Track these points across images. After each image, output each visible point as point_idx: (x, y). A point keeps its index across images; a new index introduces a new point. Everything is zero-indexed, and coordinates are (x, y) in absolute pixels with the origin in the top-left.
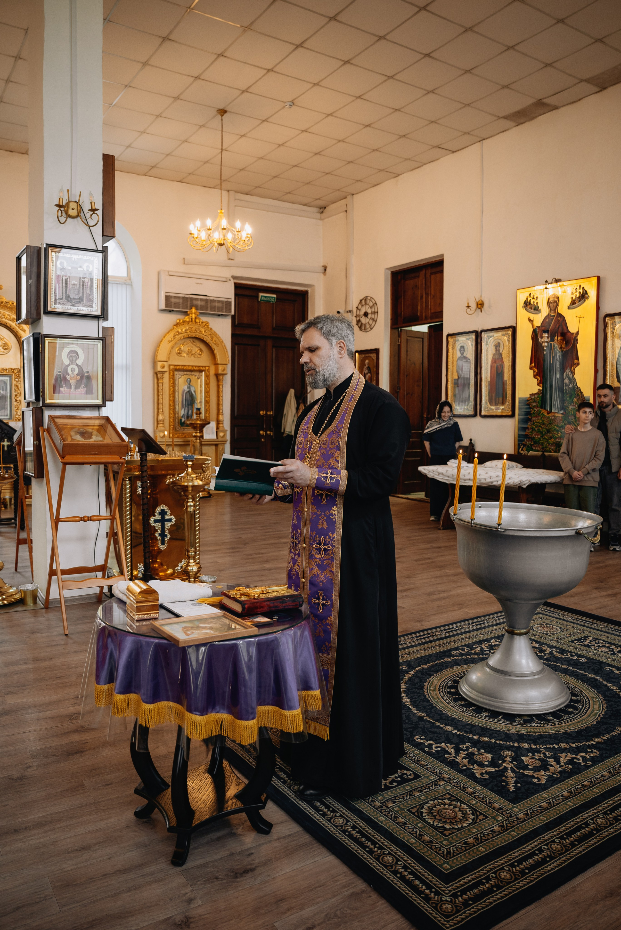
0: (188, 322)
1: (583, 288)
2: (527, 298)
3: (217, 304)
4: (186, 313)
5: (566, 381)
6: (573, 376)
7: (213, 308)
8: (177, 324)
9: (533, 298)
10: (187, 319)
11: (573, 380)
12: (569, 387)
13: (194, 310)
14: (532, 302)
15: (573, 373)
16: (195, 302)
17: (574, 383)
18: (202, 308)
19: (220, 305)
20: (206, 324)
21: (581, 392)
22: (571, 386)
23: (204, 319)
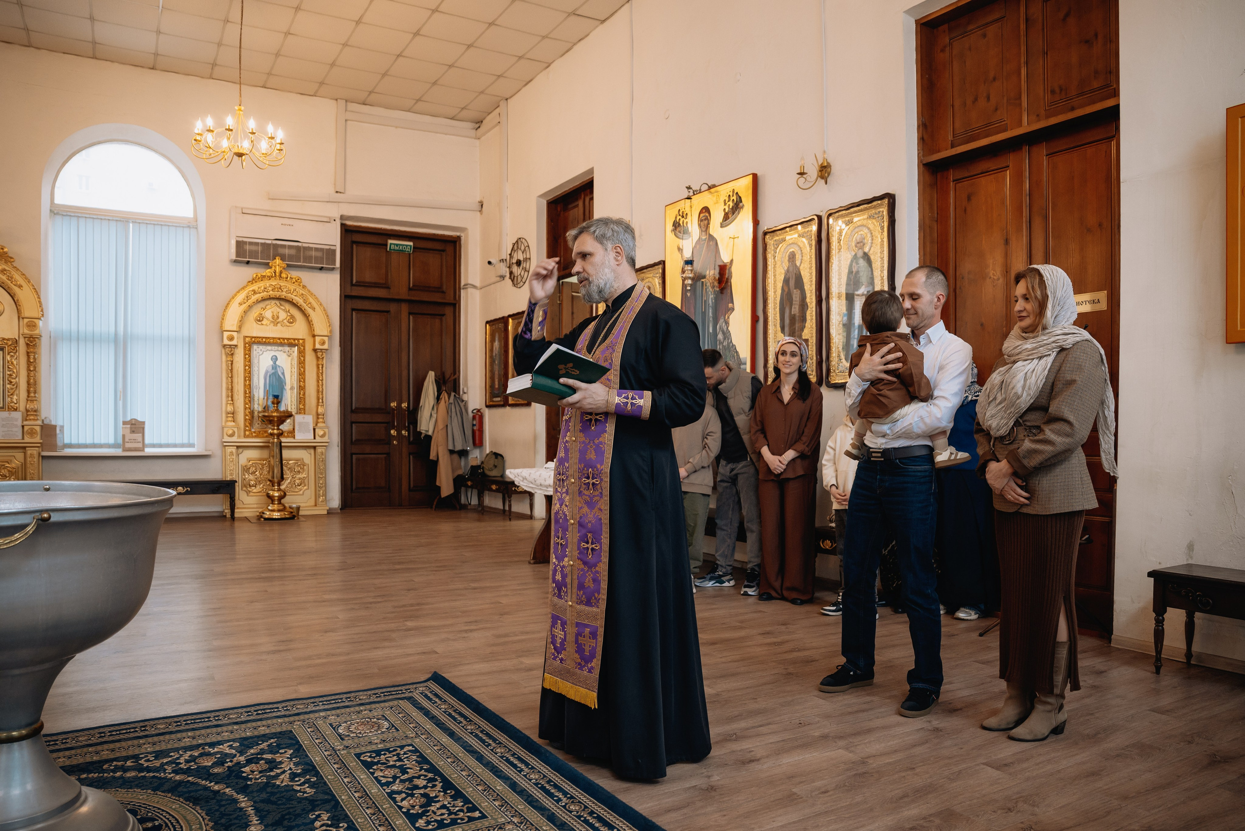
0: (270, 278)
1: (737, 193)
2: (676, 218)
3: (313, 253)
4: (267, 265)
5: (720, 336)
6: (727, 328)
7: (308, 259)
8: (253, 281)
9: (683, 217)
10: (268, 272)
11: (727, 335)
12: (723, 346)
13: (278, 261)
14: (681, 222)
15: (727, 323)
16: (281, 251)
17: (728, 339)
18: (291, 257)
19: (319, 254)
20: (298, 281)
21: (737, 352)
22: (725, 343)
23: (295, 274)
